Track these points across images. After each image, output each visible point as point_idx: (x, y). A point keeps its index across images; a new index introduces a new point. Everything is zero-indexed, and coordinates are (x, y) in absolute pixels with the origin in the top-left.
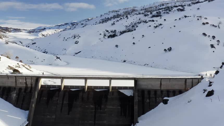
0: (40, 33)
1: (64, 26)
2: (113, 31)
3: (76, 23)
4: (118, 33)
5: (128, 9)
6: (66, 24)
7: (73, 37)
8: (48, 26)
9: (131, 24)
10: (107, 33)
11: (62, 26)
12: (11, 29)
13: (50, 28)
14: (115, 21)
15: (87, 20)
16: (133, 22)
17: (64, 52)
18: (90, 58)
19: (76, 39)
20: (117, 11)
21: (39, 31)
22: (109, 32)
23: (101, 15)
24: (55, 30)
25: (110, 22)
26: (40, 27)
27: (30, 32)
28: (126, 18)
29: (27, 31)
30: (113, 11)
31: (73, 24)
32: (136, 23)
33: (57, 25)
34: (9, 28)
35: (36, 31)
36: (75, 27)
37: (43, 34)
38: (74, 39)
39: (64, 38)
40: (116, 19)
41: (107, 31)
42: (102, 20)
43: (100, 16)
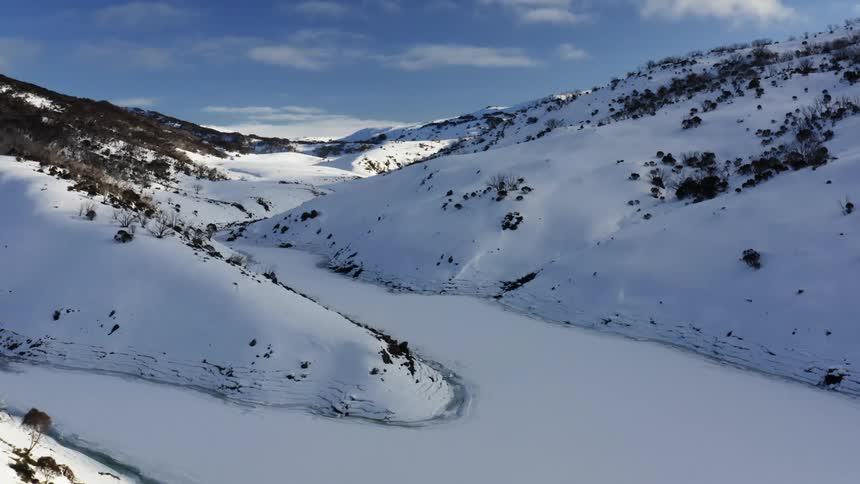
0: (360, 158)
1: (458, 126)
2: (700, 160)
3: (506, 115)
4: (726, 169)
5: (733, 50)
6: (467, 118)
7: (494, 193)
8: (398, 126)
9: (786, 122)
10: (668, 168)
11: (451, 128)
12: (254, 140)
13: (402, 137)
14: (701, 109)
15: (552, 104)
16: (797, 110)
17: (444, 274)
18: (592, 327)
19: (509, 204)
20: (684, 63)
21: (360, 145)
22: (679, 162)
23: (615, 82)
24: (421, 146)
25: (673, 114)
26: (367, 131)
27: (323, 151)
28: (753, 91)
29: (313, 148)
30: (666, 64)
31: (493, 119)
32: (814, 117)
33: (430, 125)
34: (243, 138)
35: (345, 147)
36: (501, 134)
37: (373, 162)
38: (499, 200)
39: (450, 193)
40: (701, 97)
41: (668, 159)
42: (620, 101)
43: (606, 82)
